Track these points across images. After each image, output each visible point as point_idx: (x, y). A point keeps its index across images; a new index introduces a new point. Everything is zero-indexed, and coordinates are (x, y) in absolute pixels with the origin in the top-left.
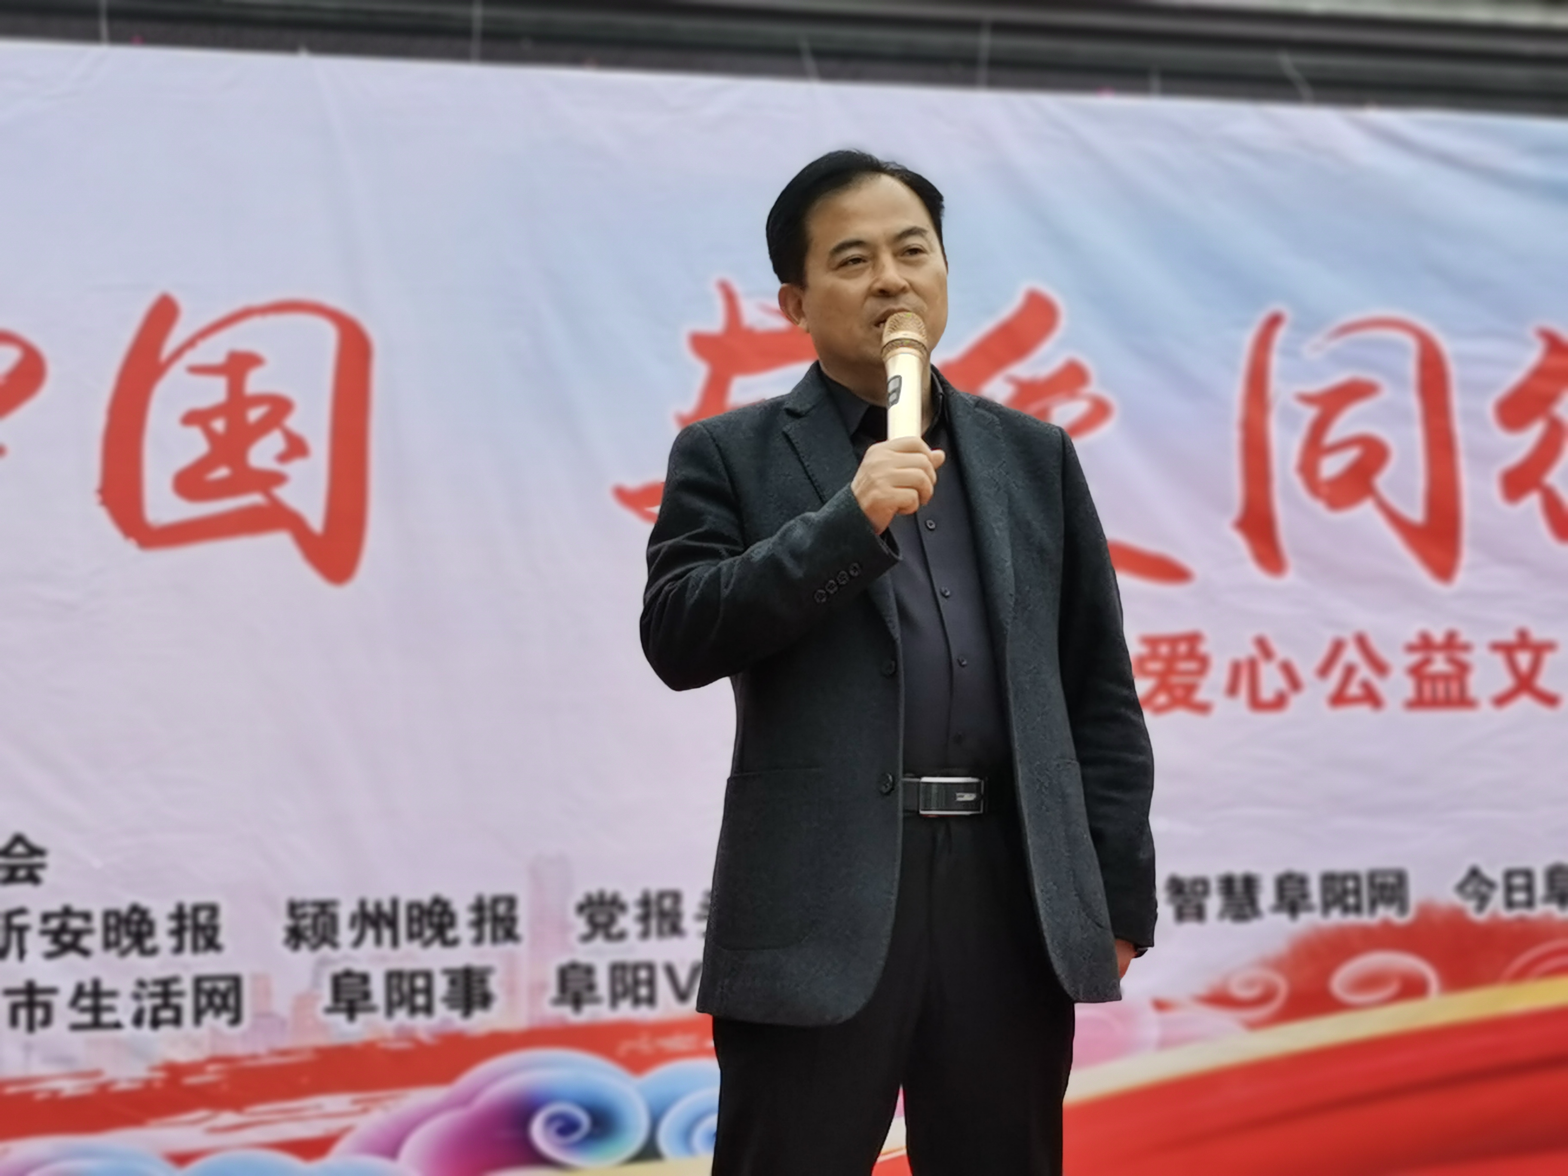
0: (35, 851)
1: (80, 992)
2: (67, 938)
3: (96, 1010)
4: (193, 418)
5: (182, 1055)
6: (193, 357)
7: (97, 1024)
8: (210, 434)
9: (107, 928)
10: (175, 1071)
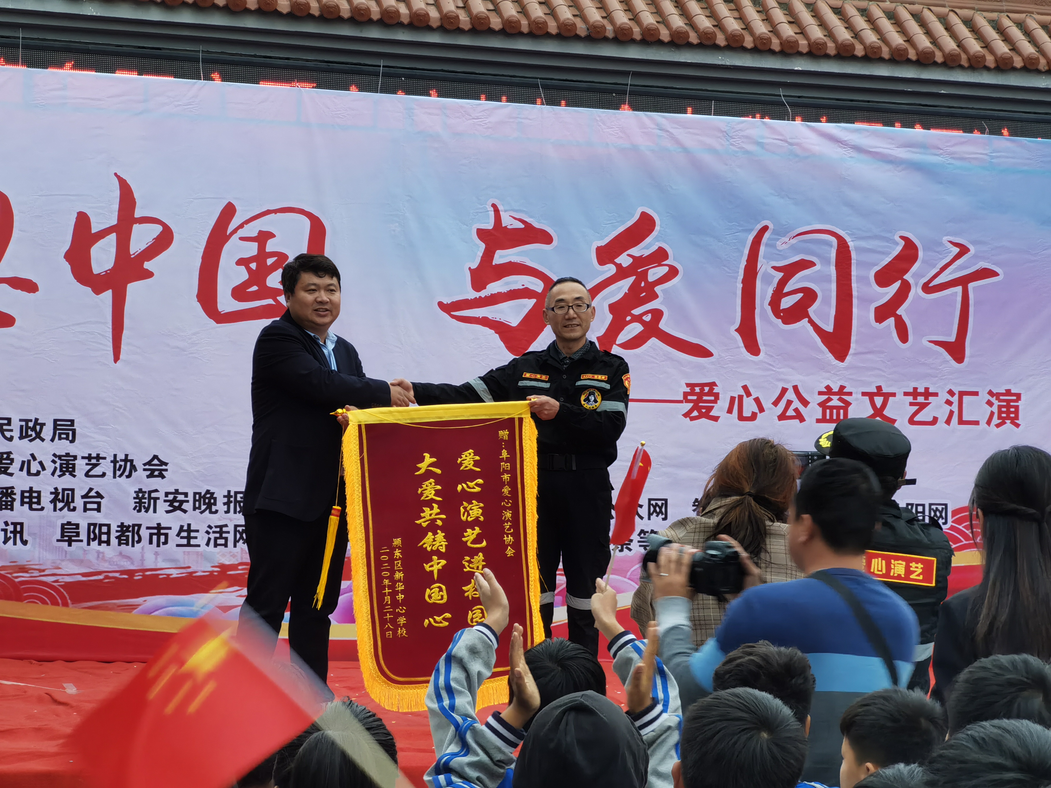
0: (163, 463)
1: (181, 529)
2: (176, 504)
3: (189, 538)
4: (241, 262)
5: (227, 561)
6: (242, 233)
7: (189, 545)
8: (249, 269)
9: (195, 500)
10: (224, 568)
